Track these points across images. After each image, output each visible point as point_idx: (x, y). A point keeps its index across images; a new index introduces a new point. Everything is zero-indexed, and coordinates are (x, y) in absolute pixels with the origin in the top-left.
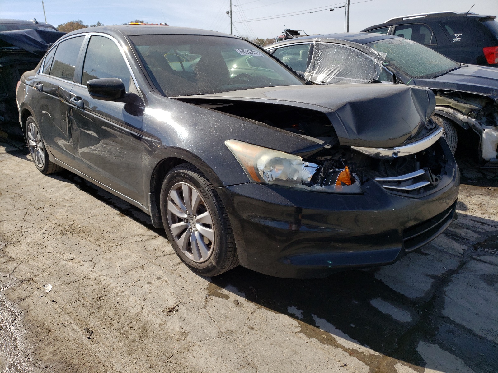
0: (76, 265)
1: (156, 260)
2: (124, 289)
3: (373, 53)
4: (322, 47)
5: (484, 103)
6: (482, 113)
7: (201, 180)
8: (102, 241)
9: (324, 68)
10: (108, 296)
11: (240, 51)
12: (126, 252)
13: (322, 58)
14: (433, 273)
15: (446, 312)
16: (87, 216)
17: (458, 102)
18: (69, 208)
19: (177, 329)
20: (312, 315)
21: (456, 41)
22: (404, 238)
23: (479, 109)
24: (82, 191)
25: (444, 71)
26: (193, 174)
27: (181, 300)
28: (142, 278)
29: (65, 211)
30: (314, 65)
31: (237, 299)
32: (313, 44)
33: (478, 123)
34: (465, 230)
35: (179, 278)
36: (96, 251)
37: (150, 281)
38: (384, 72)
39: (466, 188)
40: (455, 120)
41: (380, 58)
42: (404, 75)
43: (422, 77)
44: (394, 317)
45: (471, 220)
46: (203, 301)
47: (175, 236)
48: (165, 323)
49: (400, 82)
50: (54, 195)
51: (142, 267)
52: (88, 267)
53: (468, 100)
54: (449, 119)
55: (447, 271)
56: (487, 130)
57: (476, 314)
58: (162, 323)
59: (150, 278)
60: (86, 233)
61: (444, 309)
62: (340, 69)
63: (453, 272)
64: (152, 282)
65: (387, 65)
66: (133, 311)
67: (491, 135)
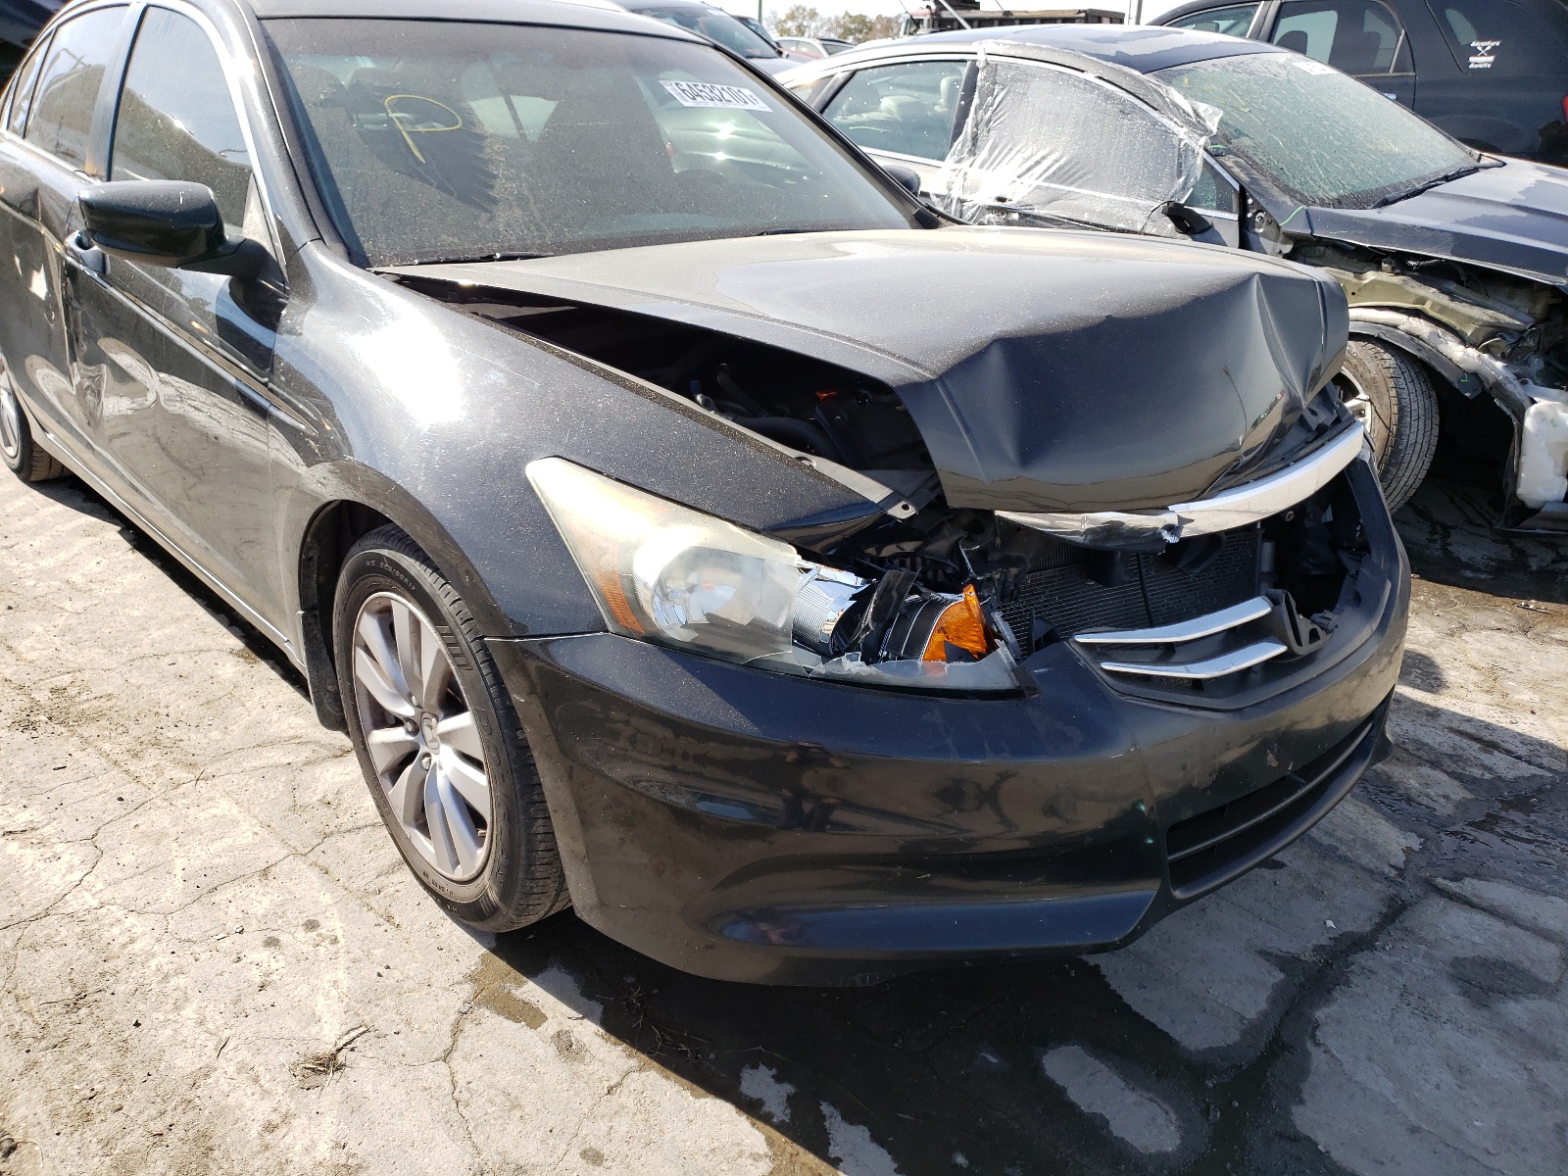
0: (30, 855)
1: (321, 848)
2: (175, 966)
3: (1176, 105)
4: (1006, 75)
5: (1539, 309)
6: (1531, 343)
7: (446, 597)
8: (152, 756)
9: (1006, 150)
10: (108, 994)
11: (683, 90)
12: (225, 807)
13: (1005, 113)
14: (1287, 945)
15: (1307, 1118)
16: (126, 653)
17: (1453, 299)
18: (74, 621)
19: (323, 1151)
20: (826, 1108)
21: (1476, 66)
22: (1170, 854)
23: (1522, 328)
24: (138, 555)
25: (1416, 180)
26: (419, 569)
27: (367, 1019)
28: (254, 922)
29: (56, 631)
30: (975, 138)
31: (567, 1025)
32: (975, 61)
33: (1511, 377)
34: (1425, 770)
35: (384, 928)
36: (121, 799)
37: (274, 934)
38: (1209, 175)
39: (1453, 601)
40: (1434, 364)
41: (1197, 125)
42: (1275, 191)
43: (1339, 203)
44: (1118, 1128)
45: (1451, 730)
46: (447, 1028)
47: (383, 774)
48: (286, 1118)
49: (1260, 214)
50: (37, 565)
51: (265, 873)
52: (72, 866)
53: (1487, 295)
54: (1416, 357)
55: (1335, 939)
56: (1542, 403)
57: (1414, 1130)
58: (275, 1118)
59: (280, 921)
60: (103, 722)
61: (1302, 1102)
62: (1061, 157)
63: (1360, 943)
64: (284, 938)
65: (1220, 151)
66: (184, 1062)
67: (1555, 423)
